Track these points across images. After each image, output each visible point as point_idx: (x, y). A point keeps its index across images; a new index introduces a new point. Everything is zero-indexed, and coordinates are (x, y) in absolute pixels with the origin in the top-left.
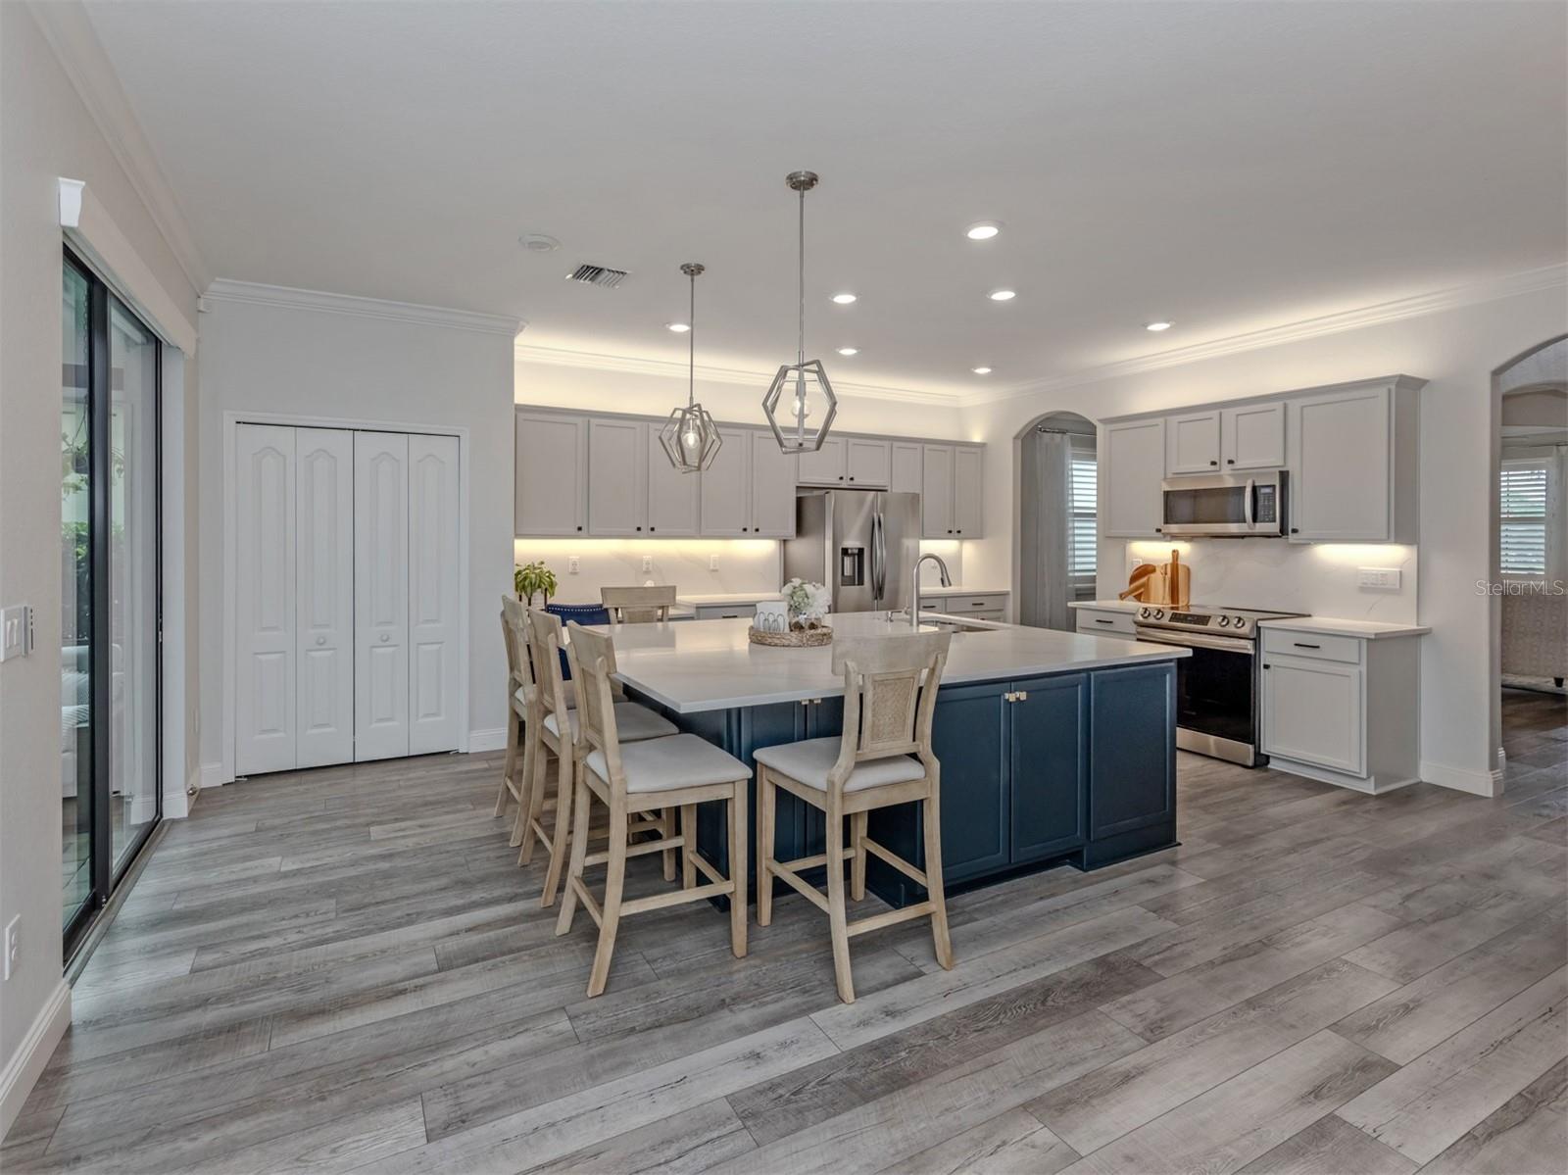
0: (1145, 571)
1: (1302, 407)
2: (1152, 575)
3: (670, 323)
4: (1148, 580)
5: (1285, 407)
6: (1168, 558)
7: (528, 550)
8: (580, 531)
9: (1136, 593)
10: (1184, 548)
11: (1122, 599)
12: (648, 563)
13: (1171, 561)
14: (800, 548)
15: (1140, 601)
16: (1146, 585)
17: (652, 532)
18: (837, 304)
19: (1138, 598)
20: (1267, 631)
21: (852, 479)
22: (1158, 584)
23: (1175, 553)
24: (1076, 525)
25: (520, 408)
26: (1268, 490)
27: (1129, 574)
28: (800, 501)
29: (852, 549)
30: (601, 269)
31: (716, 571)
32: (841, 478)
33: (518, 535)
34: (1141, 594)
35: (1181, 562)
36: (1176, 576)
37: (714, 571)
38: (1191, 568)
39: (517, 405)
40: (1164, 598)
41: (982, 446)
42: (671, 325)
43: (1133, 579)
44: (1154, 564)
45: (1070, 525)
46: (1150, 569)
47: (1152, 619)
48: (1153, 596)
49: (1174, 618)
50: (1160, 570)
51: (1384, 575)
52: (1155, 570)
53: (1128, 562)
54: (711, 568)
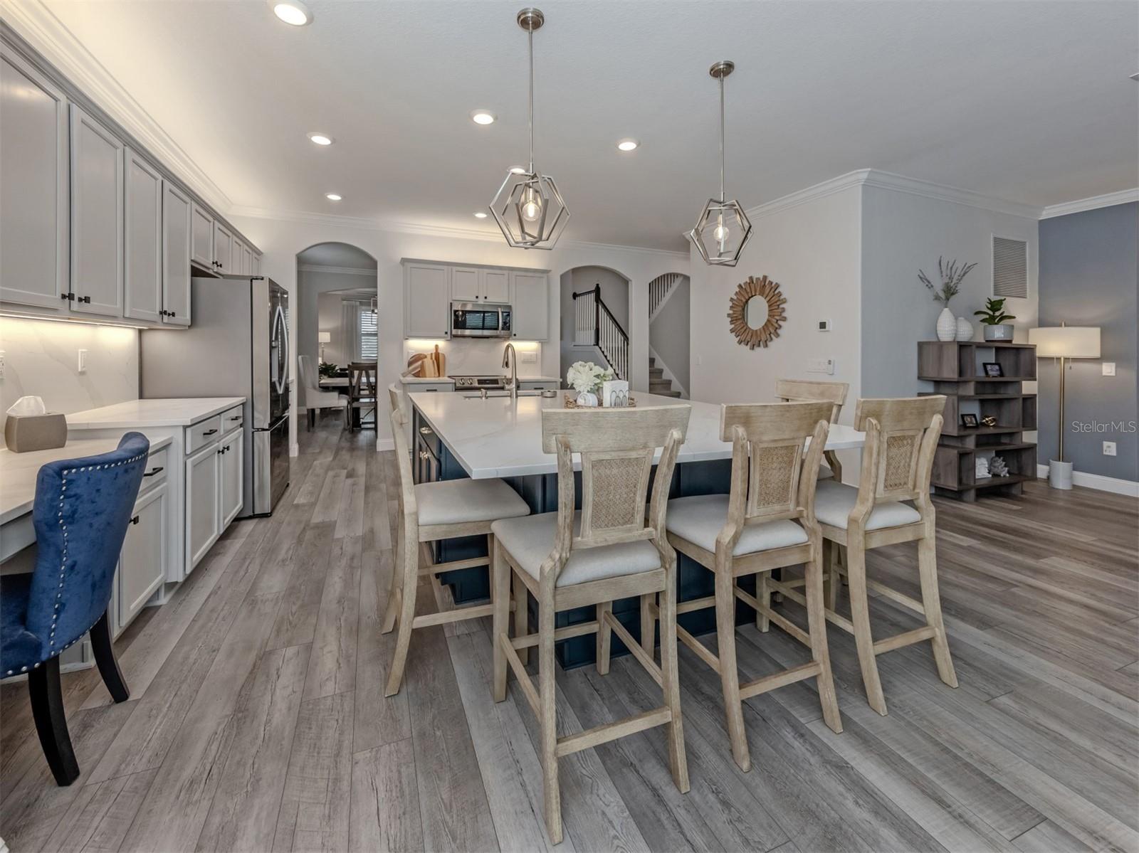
0: (418, 358)
2: (425, 360)
4: (423, 362)
6: (433, 347)
9: (413, 373)
10: (441, 344)
11: (403, 376)
13: (435, 351)
16: (422, 366)
19: (417, 375)
22: (429, 364)
23: (437, 346)
27: (405, 361)
29: (274, 341)
31: (84, 373)
34: (418, 372)
35: (439, 351)
36: (437, 357)
37: (82, 373)
40: (434, 372)
43: (410, 364)
44: (425, 353)
46: (422, 356)
47: (466, 385)
48: (427, 373)
49: (480, 382)
50: (429, 357)
51: (531, 355)
52: (426, 357)
53: (404, 351)
54: (80, 370)
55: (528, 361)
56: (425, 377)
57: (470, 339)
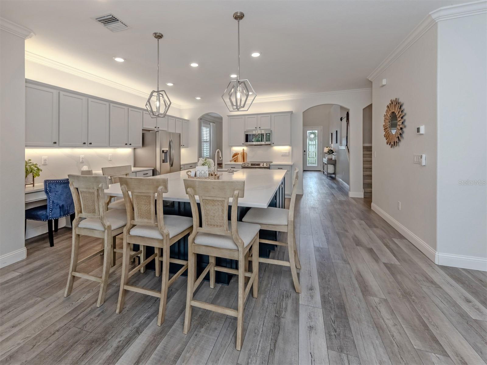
0: (236, 155)
1: (274, 116)
2: (238, 155)
3: (116, 57)
4: (237, 156)
5: (271, 116)
6: (242, 150)
7: (31, 153)
8: (55, 144)
9: (234, 160)
10: (245, 148)
11: (231, 162)
12: (83, 158)
13: (242, 152)
14: (141, 152)
15: (235, 162)
16: (237, 158)
17: (90, 145)
18: (191, 66)
19: (235, 161)
20: (272, 166)
21: (158, 128)
22: (240, 157)
23: (243, 149)
24: (204, 144)
25: (27, 81)
26: (269, 134)
27: (232, 156)
28: (143, 135)
29: (165, 150)
30: (118, 20)
31: (111, 160)
32: (155, 127)
33: (27, 146)
34: (236, 160)
35: (245, 152)
36: (244, 155)
37: (110, 160)
38: (247, 153)
39: (26, 79)
40: (242, 161)
41: (188, 121)
42: (115, 58)
43: (233, 157)
44: (239, 152)
45: (202, 144)
46: (237, 154)
47: (246, 166)
48: (239, 160)
49: (252, 165)
50: (240, 154)
51: (286, 153)
52: (239, 154)
53: (232, 152)
54: (109, 159)
55: (284, 155)
56: (238, 162)
57: (254, 146)
